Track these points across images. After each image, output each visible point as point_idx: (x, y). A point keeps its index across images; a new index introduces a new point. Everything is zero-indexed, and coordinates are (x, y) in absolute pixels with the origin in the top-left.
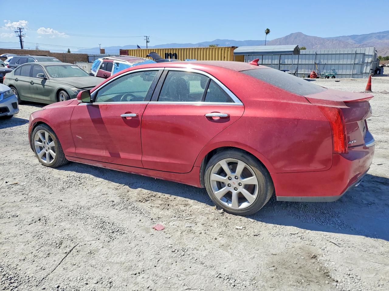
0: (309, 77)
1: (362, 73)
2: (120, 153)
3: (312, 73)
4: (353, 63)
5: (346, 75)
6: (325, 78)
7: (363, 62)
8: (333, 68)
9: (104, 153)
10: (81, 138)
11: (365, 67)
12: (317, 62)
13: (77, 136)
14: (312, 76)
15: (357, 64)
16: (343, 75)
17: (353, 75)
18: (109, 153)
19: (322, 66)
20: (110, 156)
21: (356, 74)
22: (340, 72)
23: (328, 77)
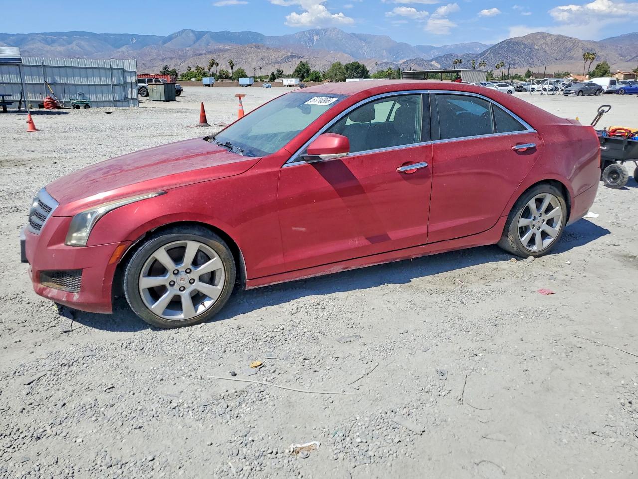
0: (41, 106)
1: (127, 100)
2: (388, 232)
3: (48, 100)
4: (110, 83)
5: (104, 103)
6: (74, 109)
7: (125, 82)
8: (80, 91)
9: (357, 242)
10: (303, 229)
11: (130, 90)
12: (49, 80)
13: (293, 228)
14: (48, 104)
15: (116, 85)
16: (99, 103)
17: (115, 103)
18: (367, 238)
19: (59, 88)
20: (370, 243)
21: (119, 101)
22: (93, 98)
23: (78, 107)
